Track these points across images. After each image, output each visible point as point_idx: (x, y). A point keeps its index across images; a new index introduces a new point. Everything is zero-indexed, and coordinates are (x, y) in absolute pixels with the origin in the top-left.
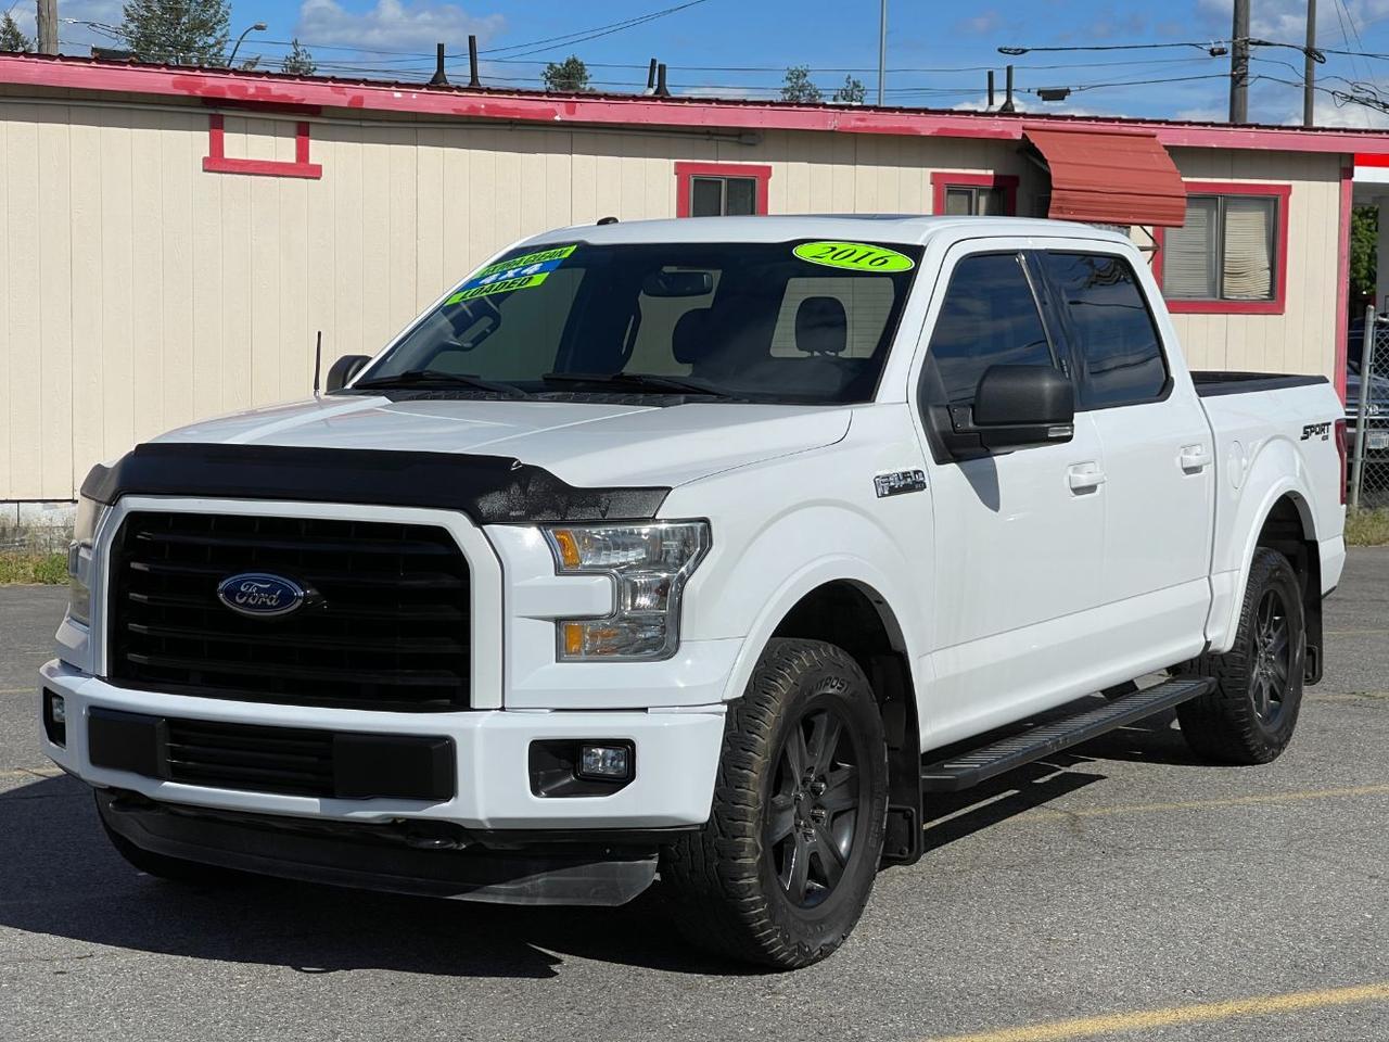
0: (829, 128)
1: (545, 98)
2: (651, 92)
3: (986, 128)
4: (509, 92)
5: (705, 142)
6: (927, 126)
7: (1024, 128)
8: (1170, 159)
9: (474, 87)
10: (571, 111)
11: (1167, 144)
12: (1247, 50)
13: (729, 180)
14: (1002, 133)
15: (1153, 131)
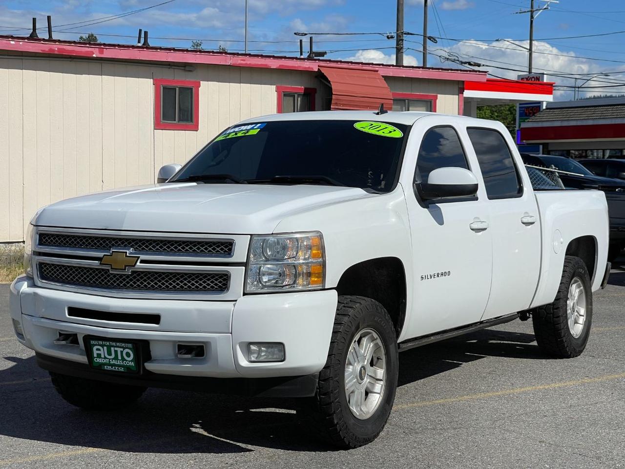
0: (228, 64)
1: (88, 46)
2: (140, 45)
3: (302, 65)
4: (69, 42)
5: (168, 69)
6: (274, 64)
7: (319, 66)
8: (385, 82)
9: (50, 40)
10: (101, 52)
11: (383, 75)
12: (403, 36)
13: (180, 88)
14: (309, 68)
15: (377, 69)
